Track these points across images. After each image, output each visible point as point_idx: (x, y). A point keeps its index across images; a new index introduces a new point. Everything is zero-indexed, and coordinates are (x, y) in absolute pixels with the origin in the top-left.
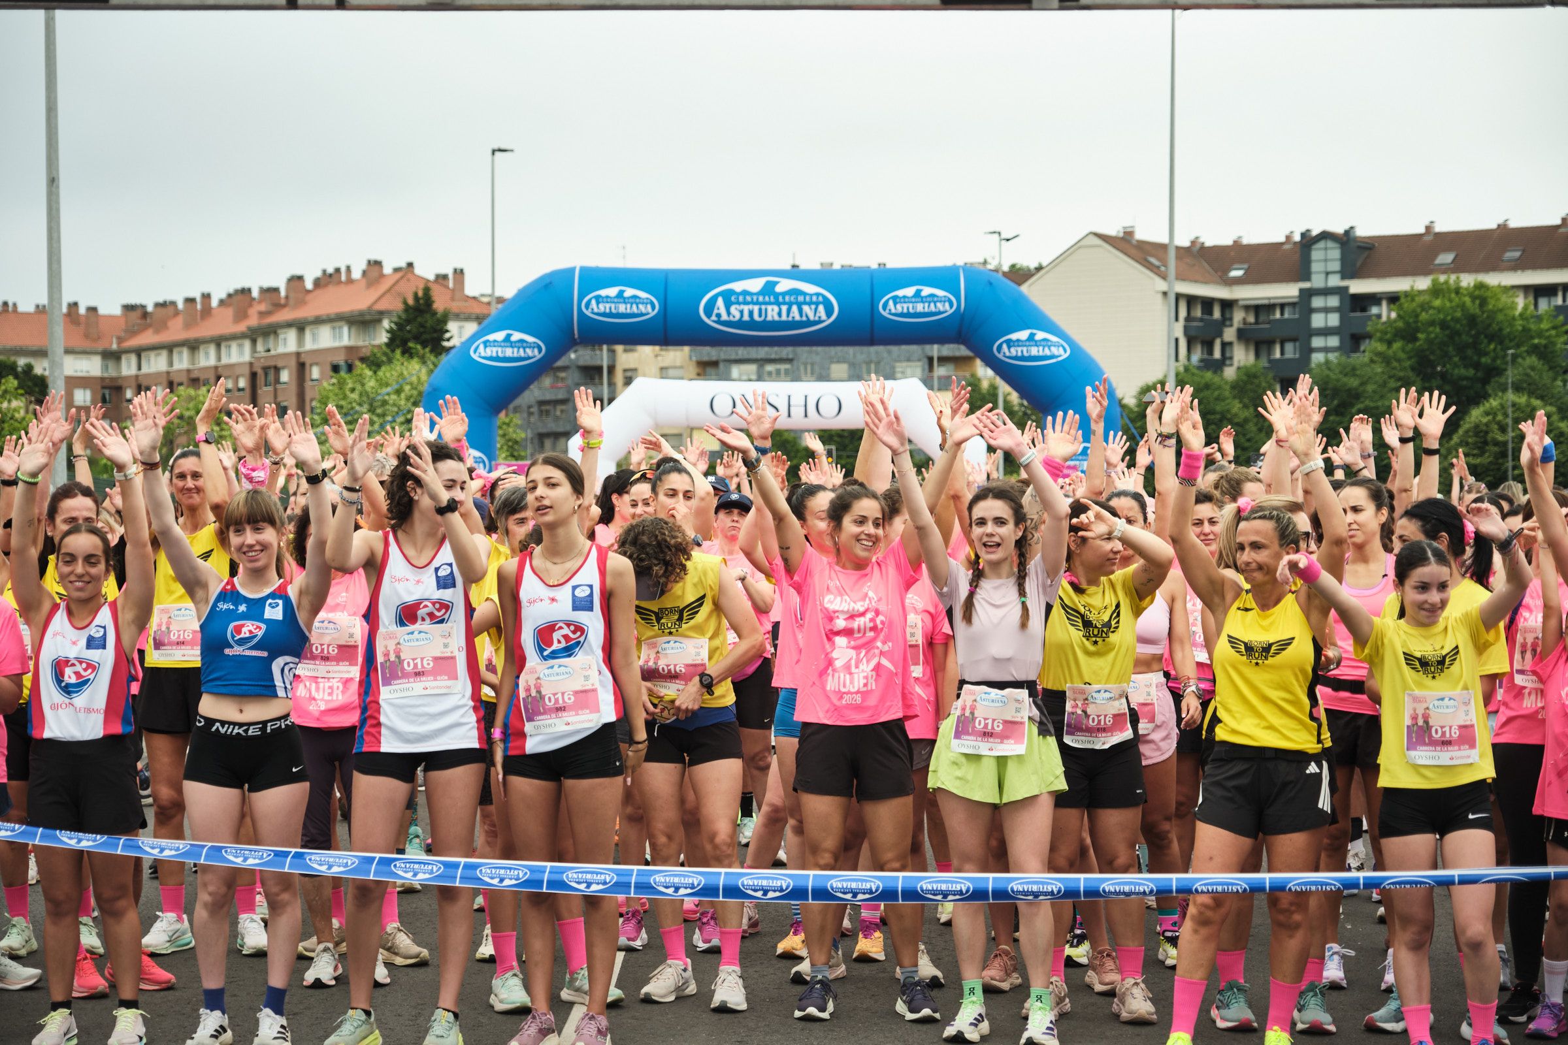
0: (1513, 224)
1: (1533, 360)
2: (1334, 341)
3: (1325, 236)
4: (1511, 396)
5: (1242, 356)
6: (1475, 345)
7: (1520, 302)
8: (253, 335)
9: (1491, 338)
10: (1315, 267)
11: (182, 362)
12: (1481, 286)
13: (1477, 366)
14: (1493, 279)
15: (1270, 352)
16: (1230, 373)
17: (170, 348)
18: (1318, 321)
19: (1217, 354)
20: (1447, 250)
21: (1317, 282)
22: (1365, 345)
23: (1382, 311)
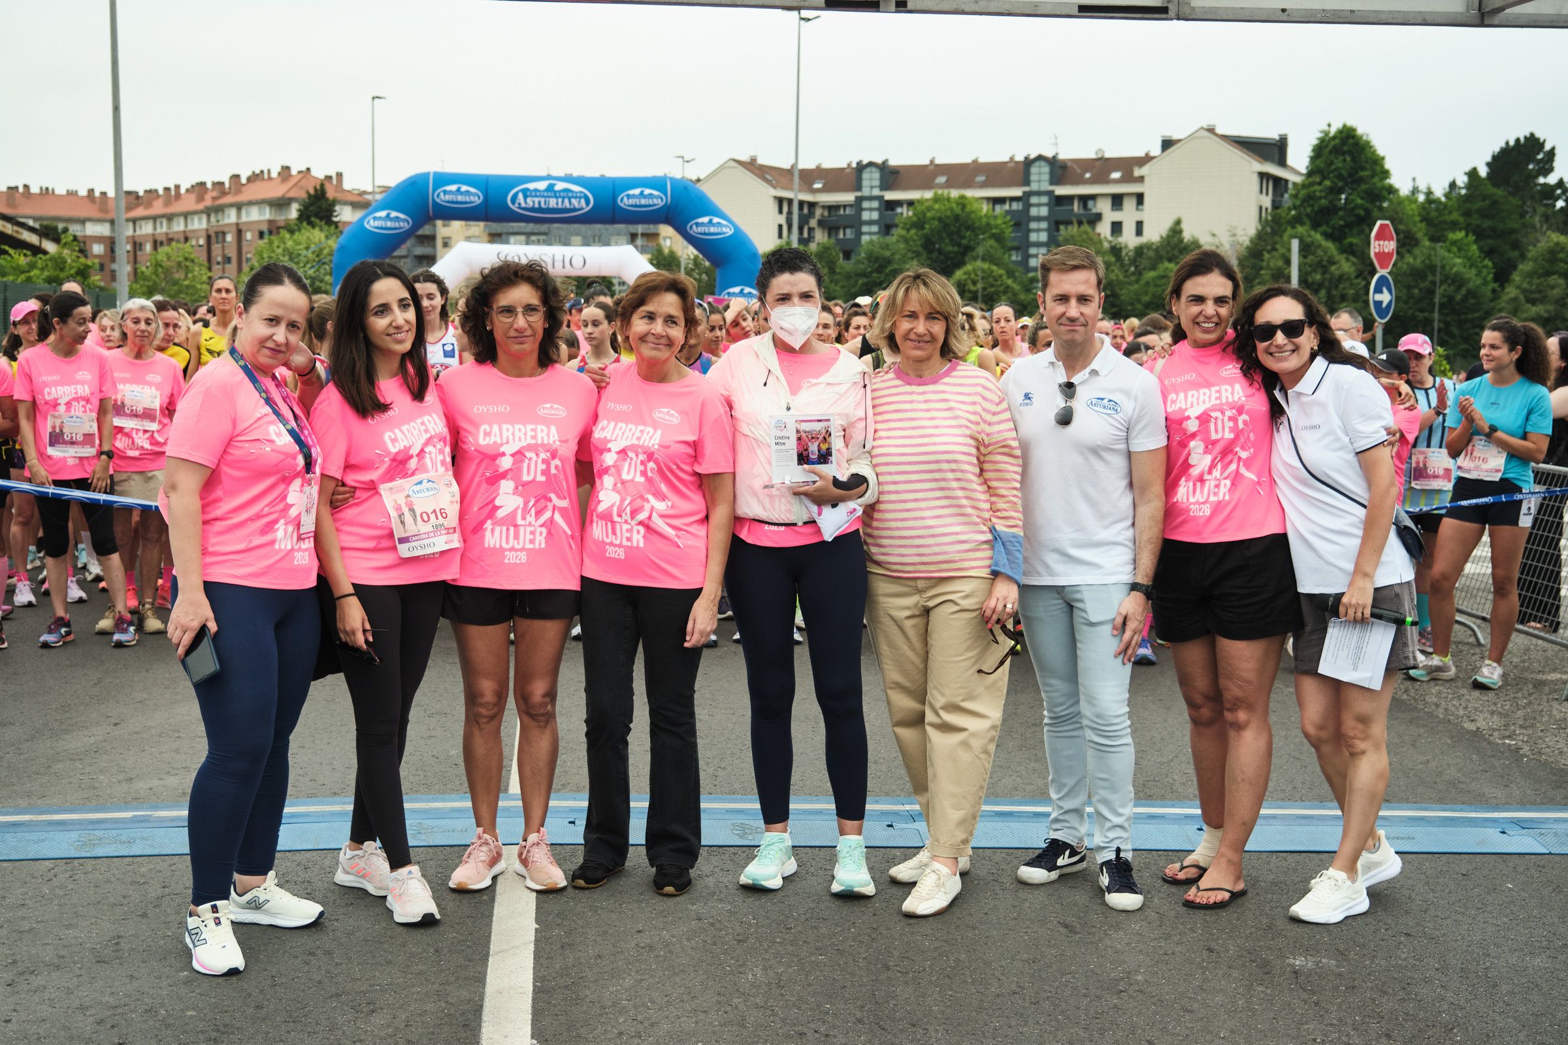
0: (981, 160)
1: (992, 242)
2: (875, 228)
3: (871, 164)
4: (979, 263)
5: (820, 237)
6: (958, 232)
7: (985, 208)
8: (208, 211)
9: (968, 228)
10: (865, 183)
11: (163, 229)
12: (963, 197)
13: (959, 245)
14: (970, 193)
15: (837, 234)
17: (154, 218)
18: (866, 216)
19: (806, 235)
20: (943, 174)
21: (866, 192)
22: (894, 231)
23: (904, 211)
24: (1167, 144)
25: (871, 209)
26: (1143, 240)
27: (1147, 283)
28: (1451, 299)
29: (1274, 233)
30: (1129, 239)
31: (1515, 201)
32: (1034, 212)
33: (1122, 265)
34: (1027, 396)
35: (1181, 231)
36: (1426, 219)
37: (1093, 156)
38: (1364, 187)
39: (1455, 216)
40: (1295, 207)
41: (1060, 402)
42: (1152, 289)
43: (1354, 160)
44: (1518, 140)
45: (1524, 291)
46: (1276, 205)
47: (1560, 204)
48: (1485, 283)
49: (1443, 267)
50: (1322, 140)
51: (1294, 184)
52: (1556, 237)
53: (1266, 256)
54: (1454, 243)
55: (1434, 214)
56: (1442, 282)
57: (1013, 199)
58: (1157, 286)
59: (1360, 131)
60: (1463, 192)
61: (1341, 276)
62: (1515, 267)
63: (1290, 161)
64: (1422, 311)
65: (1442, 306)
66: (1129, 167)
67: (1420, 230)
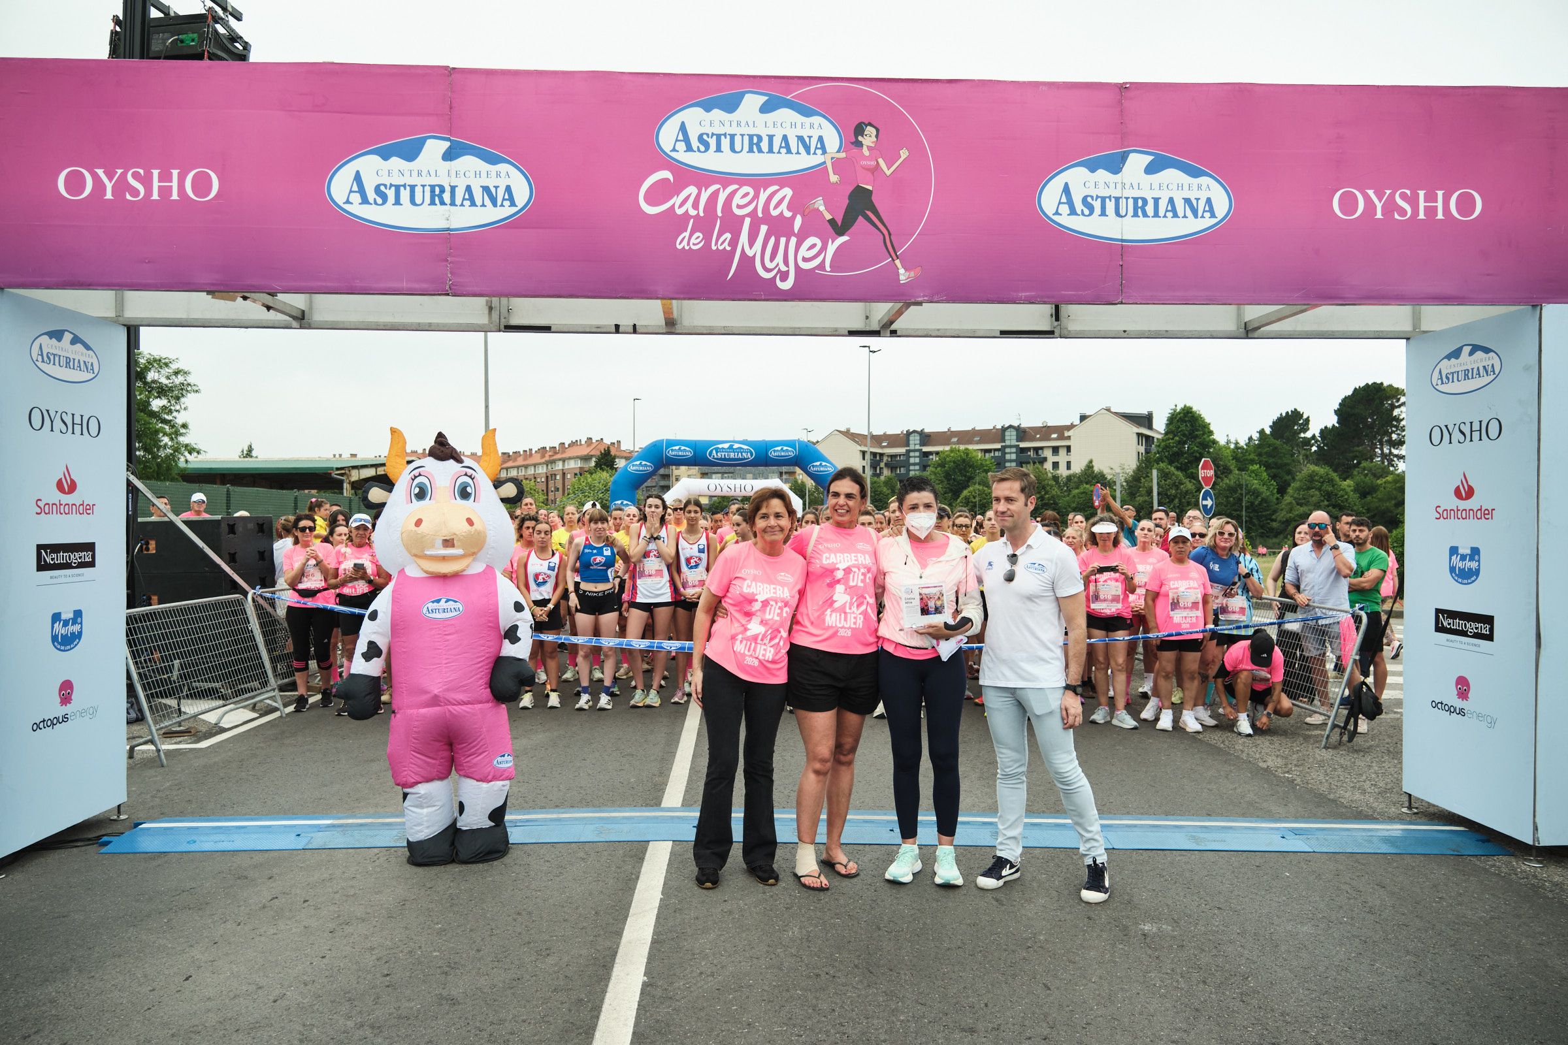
0: (977, 429)
2: (917, 467)
3: (914, 432)
4: (977, 486)
6: (965, 469)
7: (980, 455)
8: (547, 463)
9: (970, 467)
10: (911, 442)
12: (967, 449)
13: (965, 476)
14: (971, 447)
15: (896, 471)
16: (882, 478)
17: (518, 467)
19: (878, 472)
20: (955, 437)
21: (912, 447)
22: (928, 469)
23: (934, 458)
24: (1083, 418)
25: (915, 457)
26: (1071, 472)
27: (1074, 496)
28: (1252, 503)
29: (1147, 467)
30: (1063, 472)
31: (1288, 448)
32: (1008, 457)
33: (1059, 486)
34: (990, 564)
35: (1093, 467)
36: (1235, 458)
37: (1040, 425)
38: (1198, 440)
39: (1252, 456)
40: (1158, 453)
41: (1008, 566)
42: (1077, 500)
43: (1192, 425)
44: (1287, 413)
45: (1295, 499)
46: (1147, 451)
47: (1314, 448)
48: (1273, 494)
49: (1247, 485)
50: (1173, 415)
51: (1157, 439)
52: (1313, 468)
53: (1143, 480)
54: (1253, 471)
55: (1240, 455)
56: (1246, 494)
57: (995, 450)
58: (1079, 498)
59: (1194, 409)
60: (1257, 442)
61: (1187, 491)
62: (1289, 485)
63: (1155, 426)
64: (1236, 510)
65: (1247, 508)
66: (1061, 431)
67: (1232, 465)
